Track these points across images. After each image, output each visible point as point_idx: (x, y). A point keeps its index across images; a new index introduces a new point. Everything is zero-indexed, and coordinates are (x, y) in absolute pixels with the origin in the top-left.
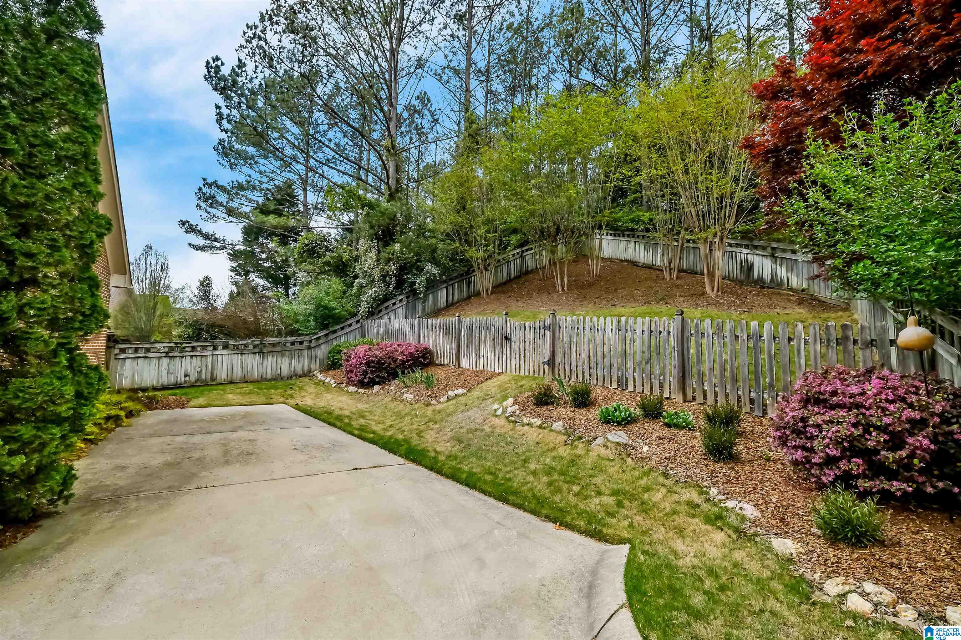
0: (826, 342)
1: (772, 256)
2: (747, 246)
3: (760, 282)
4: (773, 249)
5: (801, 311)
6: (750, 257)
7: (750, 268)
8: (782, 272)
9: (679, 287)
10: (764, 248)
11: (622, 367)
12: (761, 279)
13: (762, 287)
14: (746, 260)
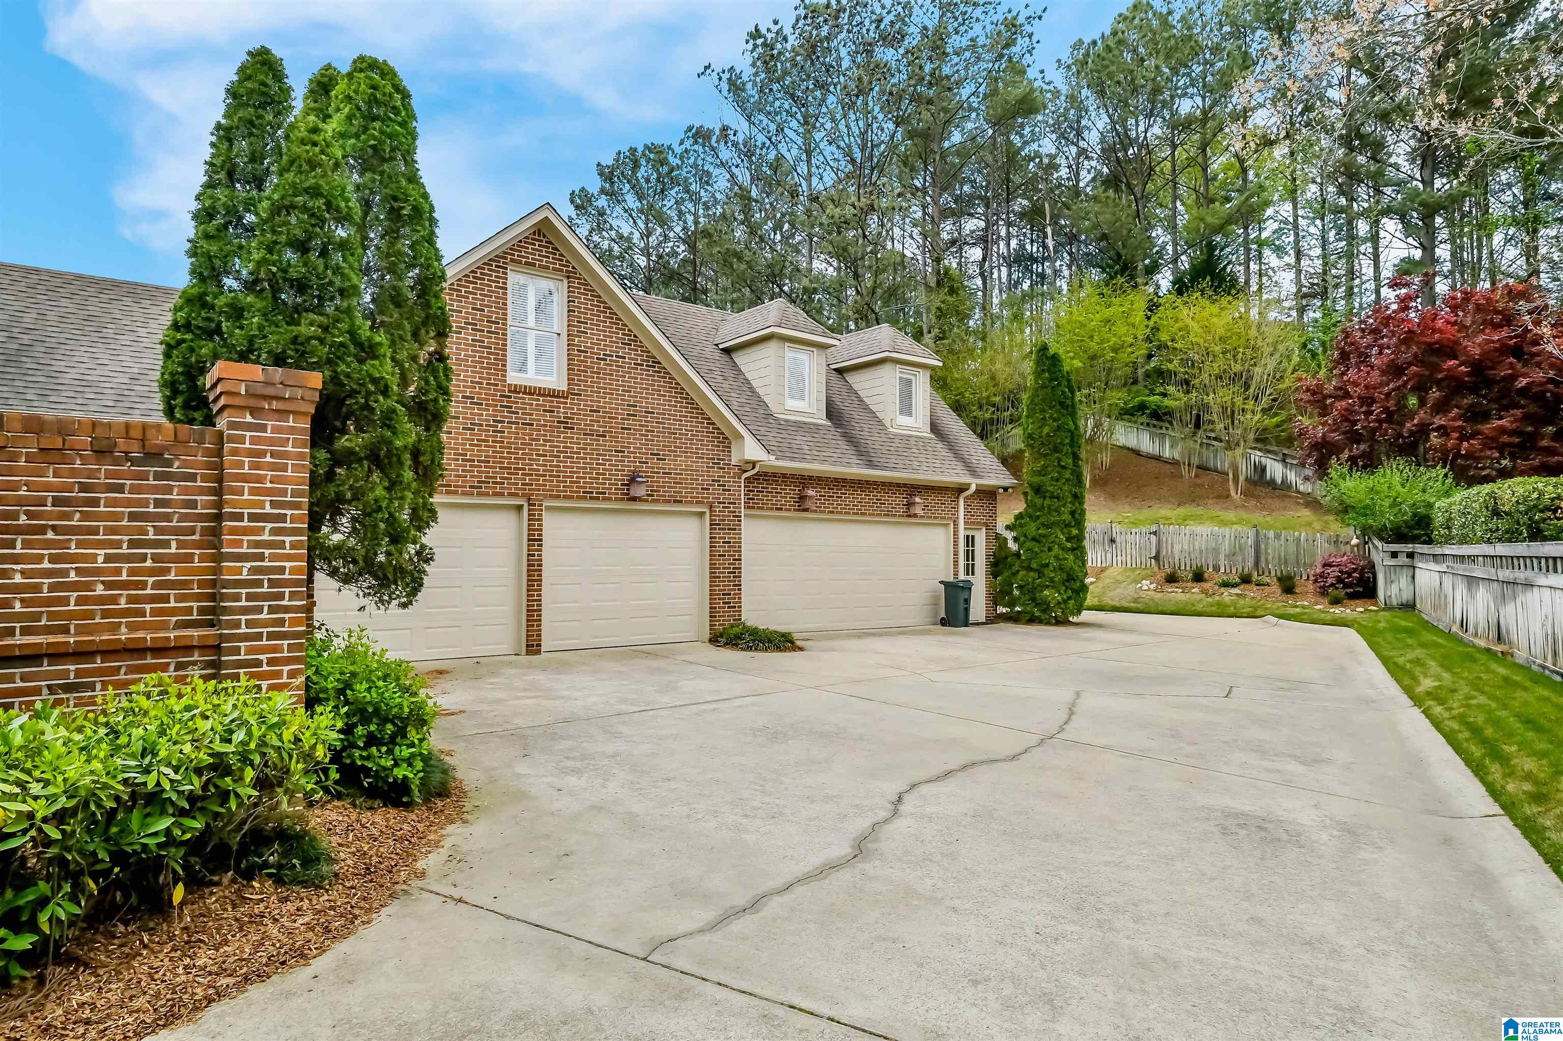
0: (1329, 542)
1: (1284, 461)
2: (1260, 450)
3: (1272, 483)
4: (1284, 454)
5: (1308, 513)
6: (1263, 460)
7: (1264, 469)
8: (1292, 476)
9: (1201, 486)
10: (1275, 453)
11: (1216, 558)
12: (1272, 482)
13: (1274, 489)
14: (1260, 462)
